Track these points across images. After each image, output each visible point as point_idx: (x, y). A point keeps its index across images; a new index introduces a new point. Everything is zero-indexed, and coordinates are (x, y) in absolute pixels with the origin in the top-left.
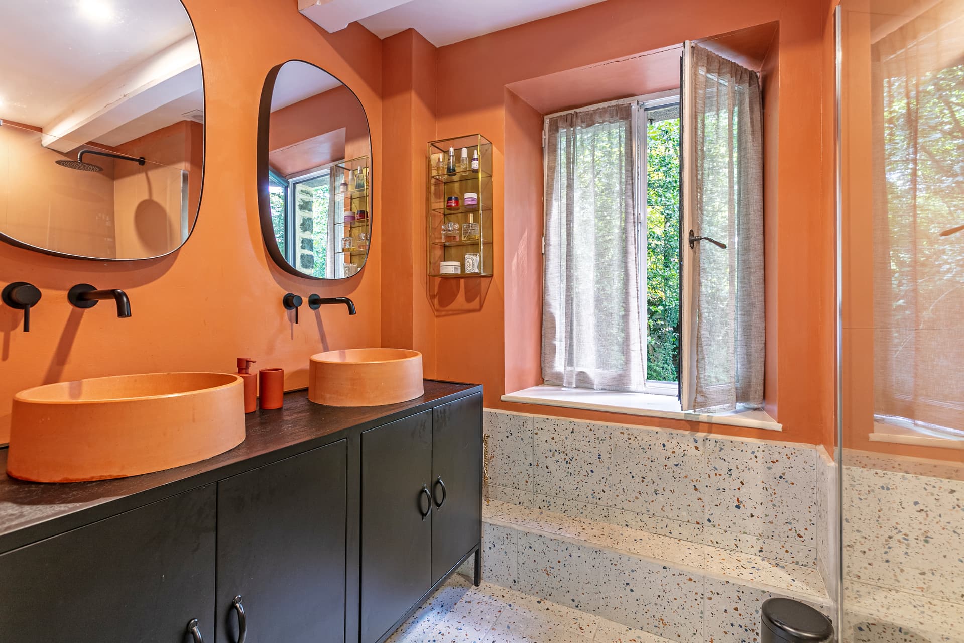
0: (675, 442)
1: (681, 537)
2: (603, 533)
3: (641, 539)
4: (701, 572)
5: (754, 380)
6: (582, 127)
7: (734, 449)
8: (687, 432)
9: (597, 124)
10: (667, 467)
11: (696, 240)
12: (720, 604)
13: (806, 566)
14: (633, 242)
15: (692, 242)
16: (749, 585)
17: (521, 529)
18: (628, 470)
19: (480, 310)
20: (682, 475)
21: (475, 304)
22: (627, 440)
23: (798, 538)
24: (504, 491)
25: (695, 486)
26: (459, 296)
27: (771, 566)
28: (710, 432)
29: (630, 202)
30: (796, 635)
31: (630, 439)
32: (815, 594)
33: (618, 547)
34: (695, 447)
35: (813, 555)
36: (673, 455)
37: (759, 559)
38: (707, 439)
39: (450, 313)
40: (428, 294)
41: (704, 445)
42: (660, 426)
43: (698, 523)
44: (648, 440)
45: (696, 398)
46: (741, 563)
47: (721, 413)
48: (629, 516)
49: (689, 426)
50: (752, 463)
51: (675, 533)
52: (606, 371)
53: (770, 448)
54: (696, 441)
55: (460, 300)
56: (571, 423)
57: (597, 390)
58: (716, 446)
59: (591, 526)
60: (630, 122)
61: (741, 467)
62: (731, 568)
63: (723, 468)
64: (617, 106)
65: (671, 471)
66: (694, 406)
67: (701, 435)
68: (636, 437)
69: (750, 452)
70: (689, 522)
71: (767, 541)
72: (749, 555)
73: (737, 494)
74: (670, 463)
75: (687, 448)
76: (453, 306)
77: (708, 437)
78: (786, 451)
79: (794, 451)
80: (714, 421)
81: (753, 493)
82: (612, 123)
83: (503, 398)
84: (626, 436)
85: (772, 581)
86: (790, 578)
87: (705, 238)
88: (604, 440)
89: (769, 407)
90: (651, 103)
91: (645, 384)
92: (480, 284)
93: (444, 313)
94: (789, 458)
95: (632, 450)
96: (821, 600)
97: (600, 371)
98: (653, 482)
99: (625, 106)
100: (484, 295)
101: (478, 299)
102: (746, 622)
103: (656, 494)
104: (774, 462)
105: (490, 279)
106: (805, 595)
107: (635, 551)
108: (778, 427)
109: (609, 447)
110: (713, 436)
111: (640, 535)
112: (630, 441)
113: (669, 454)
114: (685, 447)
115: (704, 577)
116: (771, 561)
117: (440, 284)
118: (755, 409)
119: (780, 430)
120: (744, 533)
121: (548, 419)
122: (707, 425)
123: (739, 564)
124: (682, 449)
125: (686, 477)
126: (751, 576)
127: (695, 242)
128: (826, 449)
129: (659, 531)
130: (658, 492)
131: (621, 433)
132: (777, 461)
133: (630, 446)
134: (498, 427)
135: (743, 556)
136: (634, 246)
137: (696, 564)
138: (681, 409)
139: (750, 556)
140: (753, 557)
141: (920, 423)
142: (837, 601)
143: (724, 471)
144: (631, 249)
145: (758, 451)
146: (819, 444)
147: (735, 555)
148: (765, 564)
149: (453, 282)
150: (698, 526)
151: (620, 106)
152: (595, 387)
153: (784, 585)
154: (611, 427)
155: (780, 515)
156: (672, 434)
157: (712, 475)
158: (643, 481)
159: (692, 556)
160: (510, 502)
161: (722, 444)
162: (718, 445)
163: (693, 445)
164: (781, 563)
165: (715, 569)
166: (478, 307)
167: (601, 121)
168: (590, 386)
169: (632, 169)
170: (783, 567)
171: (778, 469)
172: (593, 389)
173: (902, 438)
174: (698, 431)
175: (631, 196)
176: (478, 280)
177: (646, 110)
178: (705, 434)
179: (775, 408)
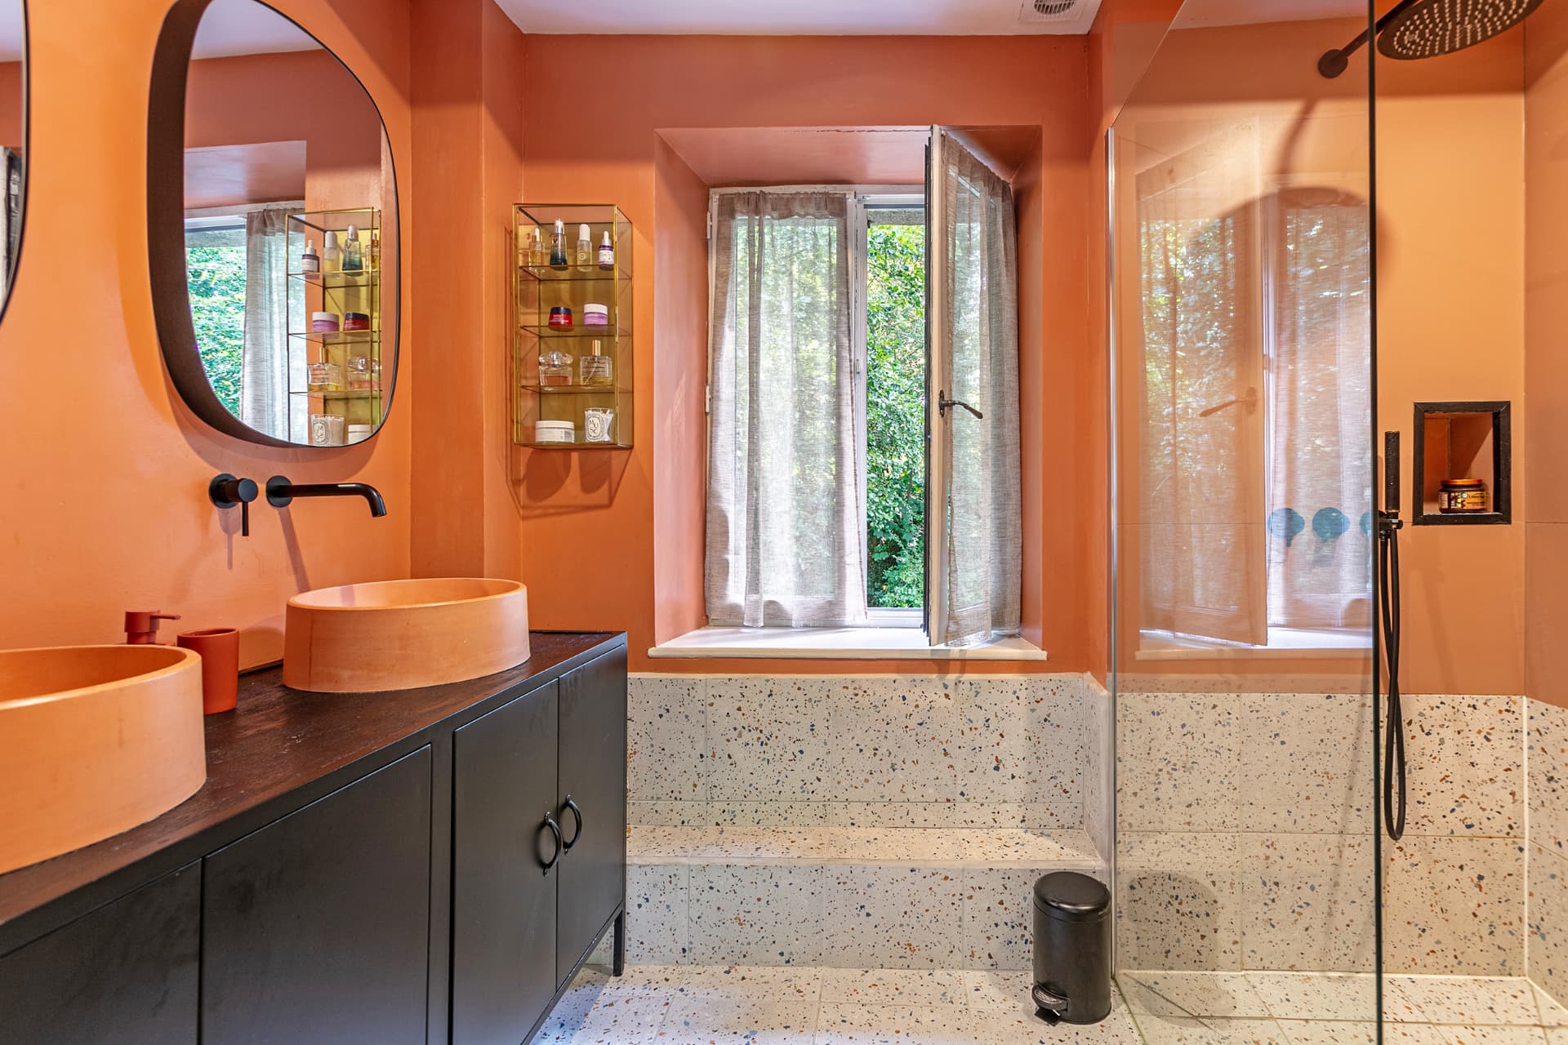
0: (918, 691)
1: (927, 824)
2: (821, 842)
3: (876, 839)
4: (959, 864)
5: (1010, 597)
6: (773, 217)
7: (992, 691)
8: (934, 676)
9: (796, 217)
10: (908, 729)
11: (947, 405)
12: (983, 900)
13: (1072, 828)
14: (850, 402)
15: (942, 407)
16: (1015, 867)
17: (694, 862)
18: (855, 742)
19: (609, 505)
20: (928, 737)
21: (600, 496)
22: (853, 697)
23: (1064, 795)
24: (655, 808)
25: (945, 750)
26: (568, 481)
27: (1035, 837)
28: (963, 671)
29: (845, 341)
30: (1075, 912)
31: (856, 695)
32: (1086, 858)
33: (847, 856)
34: (945, 694)
35: (1079, 812)
36: (916, 710)
37: (1021, 832)
38: (960, 682)
39: (552, 511)
40: (509, 478)
41: (956, 690)
42: (898, 671)
43: (948, 800)
44: (882, 693)
45: (948, 626)
46: (1003, 842)
47: (975, 644)
48: (855, 810)
49: (936, 668)
50: (1013, 708)
51: (919, 821)
52: (809, 598)
53: (1033, 684)
54: (946, 687)
55: (572, 487)
56: (767, 681)
57: (797, 628)
58: (971, 689)
59: (802, 836)
60: (846, 220)
61: (1000, 715)
62: (993, 850)
63: (979, 717)
64: (826, 194)
65: (914, 733)
66: (946, 637)
67: (951, 677)
68: (865, 692)
69: (1010, 692)
70: (936, 801)
71: (1030, 806)
72: (1010, 830)
73: (997, 751)
74: (912, 723)
75: (935, 697)
76: (557, 499)
77: (961, 679)
78: (1053, 685)
79: (1061, 684)
80: (968, 656)
81: (1015, 746)
82: (818, 218)
83: (652, 652)
84: (851, 691)
85: (1041, 856)
86: (1058, 846)
87: (960, 403)
88: (819, 701)
89: (1028, 631)
90: (873, 198)
91: (866, 613)
92: (609, 462)
93: (538, 512)
94: (1054, 694)
95: (859, 712)
96: (1093, 863)
97: (801, 598)
98: (890, 753)
99: (838, 196)
100: (618, 479)
101: (605, 487)
102: (1013, 917)
103: (894, 770)
104: (1038, 702)
105: (628, 452)
106: (1077, 863)
107: (872, 857)
108: (1042, 655)
109: (826, 712)
110: (967, 677)
111: (873, 833)
112: (857, 698)
113: (911, 709)
114: (931, 696)
115: (963, 870)
116: (1035, 831)
117: (530, 460)
118: (1011, 636)
119: (1045, 659)
120: (1004, 802)
121: (730, 679)
122: (959, 662)
123: (1000, 843)
124: (928, 701)
125: (933, 738)
126: (1017, 855)
127: (946, 408)
128: (1095, 677)
129: (898, 822)
130: (896, 767)
131: (844, 687)
132: (1042, 699)
133: (857, 705)
134: (644, 702)
135: (1003, 832)
136: (850, 408)
137: (952, 855)
138: (928, 644)
139: (1011, 831)
140: (1015, 831)
141: (1180, 634)
142: (1109, 860)
143: (980, 723)
144: (847, 411)
145: (1020, 690)
146: (1086, 671)
147: (994, 834)
148: (1029, 836)
149: (558, 457)
150: (948, 805)
151: (831, 196)
152: (794, 623)
153: (1053, 857)
154: (830, 681)
155: (1044, 770)
156: (914, 680)
157: (967, 731)
158: (875, 754)
159: (945, 846)
160: (666, 824)
161: (978, 686)
162: (973, 689)
163: (941, 693)
164: (1046, 831)
165: (975, 856)
166: (606, 501)
167: (802, 213)
168: (784, 623)
169: (848, 293)
170: (1049, 836)
171: (1042, 710)
172: (791, 627)
173: (1166, 653)
174: (947, 673)
175: (847, 332)
176: (606, 455)
177: (866, 206)
178: (957, 675)
179: (1038, 633)
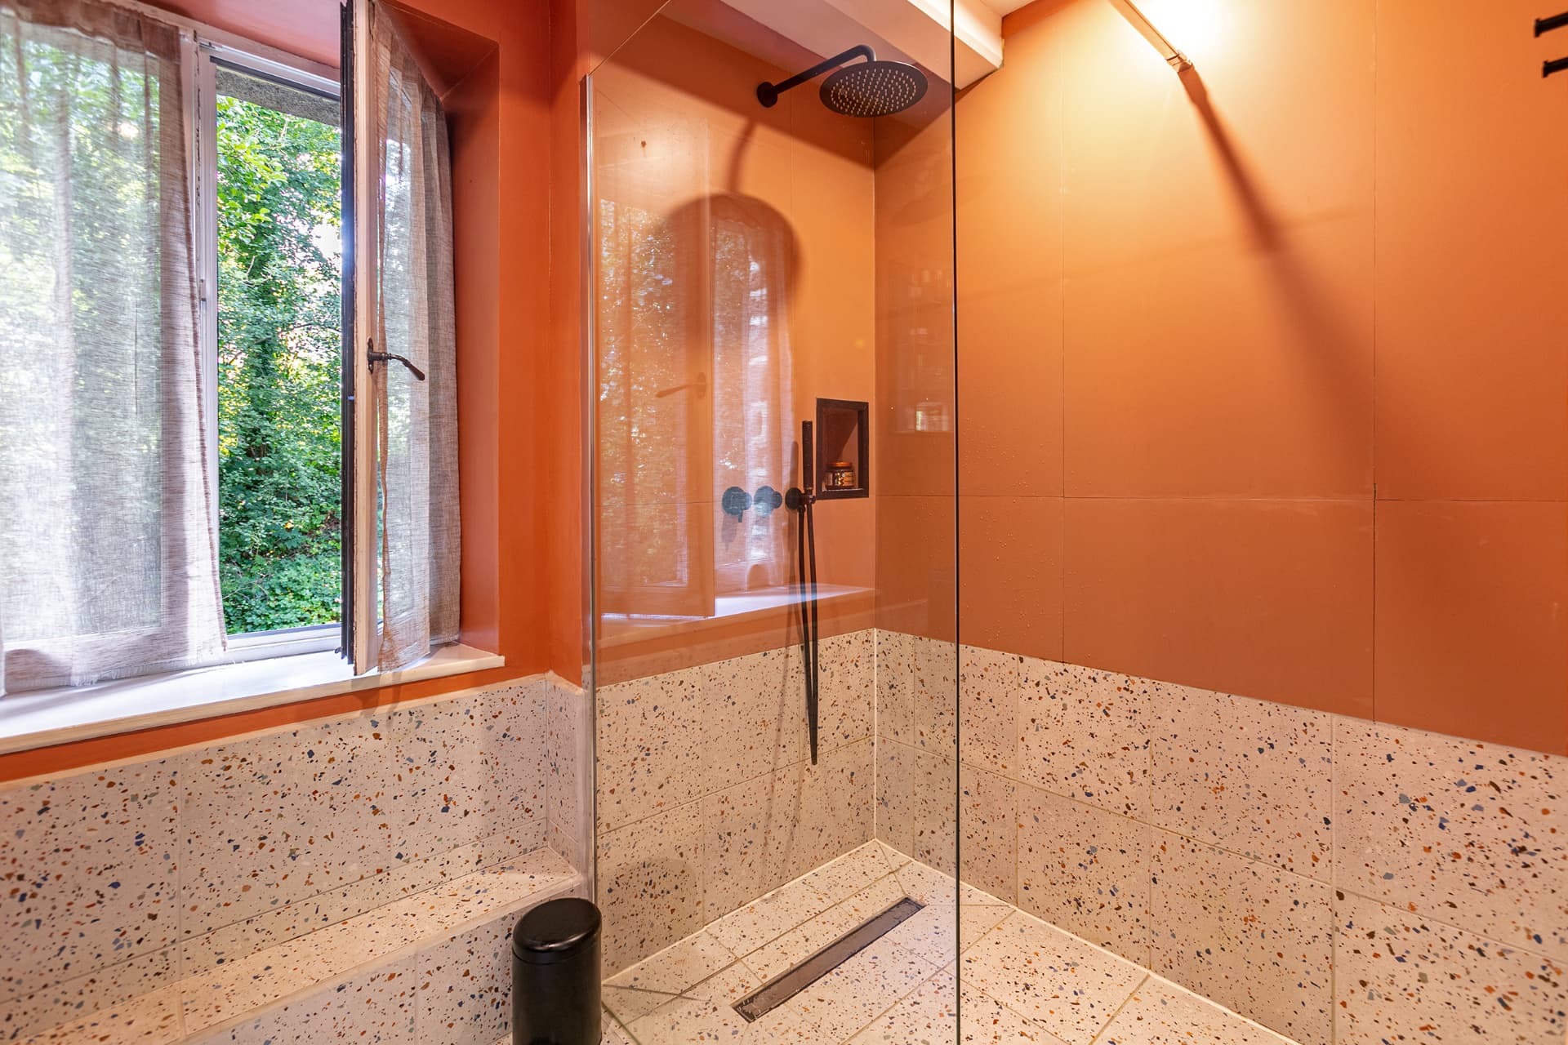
0: (333, 740)
1: (348, 914)
2: (166, 1014)
3: (268, 968)
4: (410, 950)
5: (447, 599)
6: (19, 15)
7: (439, 716)
8: (357, 714)
9: (74, 31)
10: (317, 795)
11: (380, 358)
12: (440, 982)
13: (535, 849)
14: (191, 341)
15: (371, 360)
16: (481, 923)
18: (225, 838)
20: (350, 797)
22: (222, 772)
23: (526, 815)
25: (374, 807)
27: (496, 875)
28: (396, 700)
29: (181, 249)
31: (228, 768)
32: (563, 878)
33: (223, 1016)
34: (374, 735)
35: (542, 829)
36: (330, 766)
37: (477, 876)
38: (395, 714)
41: (389, 725)
42: (299, 718)
43: (379, 871)
44: (274, 755)
45: (382, 645)
46: (459, 896)
47: (417, 666)
48: (221, 942)
49: (360, 702)
50: (466, 730)
51: (335, 914)
52: (109, 636)
53: (491, 697)
54: (375, 724)
56: (36, 788)
57: (83, 685)
58: (411, 720)
60: (178, 68)
61: (449, 743)
62: (451, 912)
63: (421, 752)
64: (141, 15)
65: (327, 797)
66: (380, 661)
67: (382, 711)
68: (244, 760)
69: (462, 712)
70: (362, 878)
71: (486, 841)
72: (464, 877)
73: (446, 789)
74: (324, 785)
75: (358, 742)
77: (396, 710)
78: (513, 694)
79: (521, 690)
80: (404, 679)
81: (470, 773)
82: (121, 48)
84: (218, 764)
85: (511, 896)
86: (526, 876)
87: (398, 358)
88: (153, 795)
89: (470, 635)
90: (225, 51)
91: (224, 644)
94: (514, 703)
95: (232, 792)
96: (571, 881)
97: (93, 637)
98: (288, 836)
99: (163, 25)
102: (483, 983)
103: (294, 858)
104: (495, 717)
106: (553, 888)
107: (272, 998)
108: (498, 661)
109: (170, 807)
110: (403, 706)
111: (259, 961)
112: (228, 774)
113: (321, 767)
114: (353, 741)
115: (416, 956)
116: (494, 869)
118: (447, 644)
119: (503, 664)
120: (456, 846)
122: (391, 690)
123: (456, 900)
124: (348, 748)
125: (357, 797)
126: (483, 906)
127: (376, 362)
128: (559, 675)
129: (301, 928)
130: (297, 852)
131: (204, 762)
132: (500, 713)
133: (229, 783)
135: (456, 884)
136: (191, 350)
137: (397, 942)
138: (353, 673)
139: (464, 879)
140: (469, 877)
141: (636, 616)
142: (586, 872)
143: (423, 761)
144: (186, 354)
145: (475, 707)
146: (547, 671)
147: (444, 891)
148: (489, 877)
150: (380, 876)
151: (148, 21)
152: (75, 680)
153: (526, 891)
154: (176, 758)
155: (504, 793)
156: (327, 726)
157: (405, 773)
158: (261, 846)
159: (383, 934)
161: (420, 715)
162: (414, 719)
163: (368, 733)
164: (507, 864)
165: (429, 930)
167: (89, 29)
168: (62, 681)
169: (185, 178)
170: (511, 868)
171: (500, 725)
172: (69, 686)
173: (628, 636)
174: (376, 705)
175: (184, 237)
177: (213, 59)
178: (389, 706)
179: (494, 636)
